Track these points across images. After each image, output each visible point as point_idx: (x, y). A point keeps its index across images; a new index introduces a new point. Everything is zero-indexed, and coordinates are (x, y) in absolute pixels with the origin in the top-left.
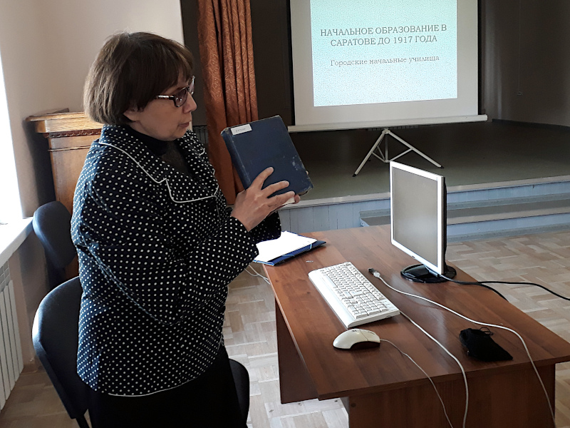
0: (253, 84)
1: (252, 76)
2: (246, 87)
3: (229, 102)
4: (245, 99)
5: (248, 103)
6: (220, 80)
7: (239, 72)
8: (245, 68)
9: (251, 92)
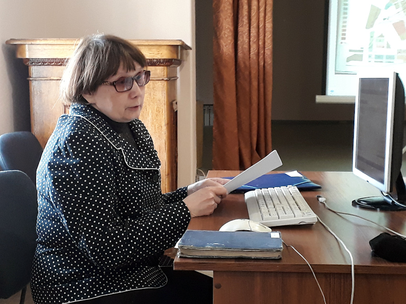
0: (269, 35)
1: (269, 26)
2: (261, 37)
3: (240, 54)
4: (258, 52)
5: (261, 57)
6: (232, 28)
7: (254, 20)
8: (262, 15)
9: (266, 44)
